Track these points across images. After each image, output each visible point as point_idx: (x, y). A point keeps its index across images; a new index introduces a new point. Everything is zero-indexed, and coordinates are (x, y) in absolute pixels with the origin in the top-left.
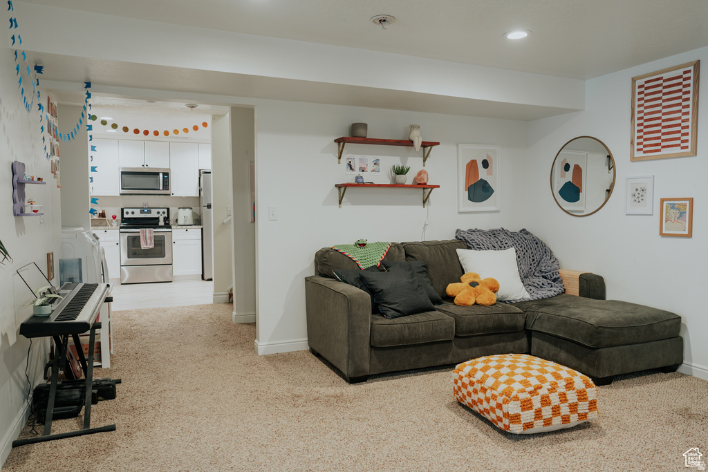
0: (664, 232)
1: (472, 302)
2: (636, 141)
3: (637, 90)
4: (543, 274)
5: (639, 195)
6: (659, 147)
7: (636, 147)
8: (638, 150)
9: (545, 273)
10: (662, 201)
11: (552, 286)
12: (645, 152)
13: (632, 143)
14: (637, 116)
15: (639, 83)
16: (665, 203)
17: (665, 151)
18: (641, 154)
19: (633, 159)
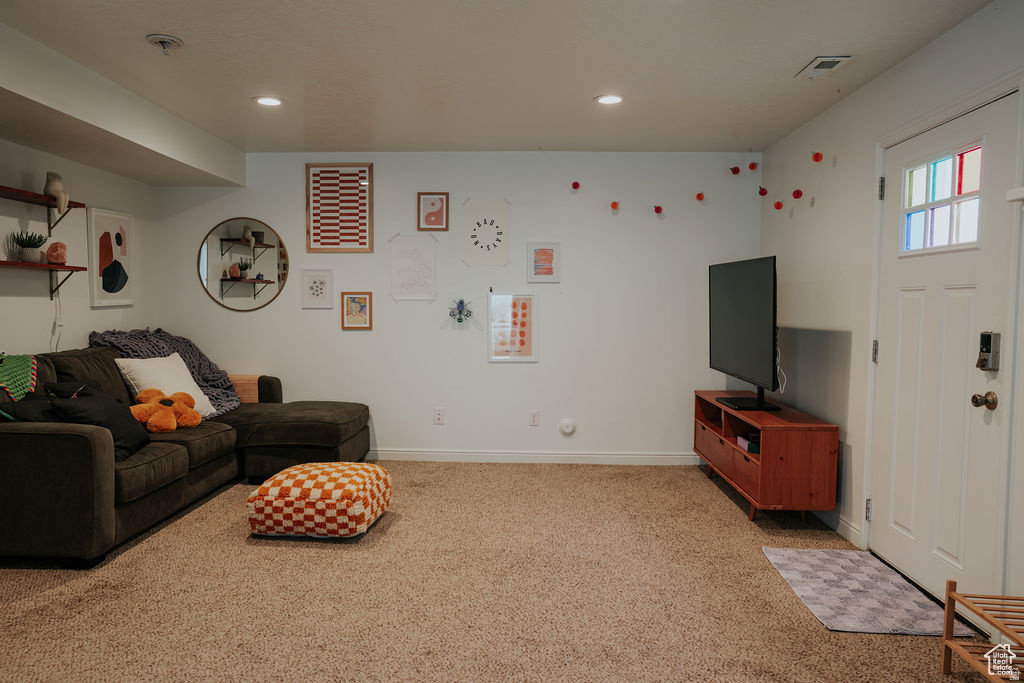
0: (346, 325)
1: (174, 425)
2: (312, 231)
3: (312, 179)
4: (211, 383)
5: (317, 288)
6: (338, 241)
7: (313, 238)
8: (315, 241)
9: (214, 381)
10: (343, 294)
11: (228, 396)
12: (323, 244)
13: (308, 232)
14: (312, 205)
15: (313, 170)
16: (346, 297)
17: (343, 245)
18: (318, 245)
19: (310, 250)
